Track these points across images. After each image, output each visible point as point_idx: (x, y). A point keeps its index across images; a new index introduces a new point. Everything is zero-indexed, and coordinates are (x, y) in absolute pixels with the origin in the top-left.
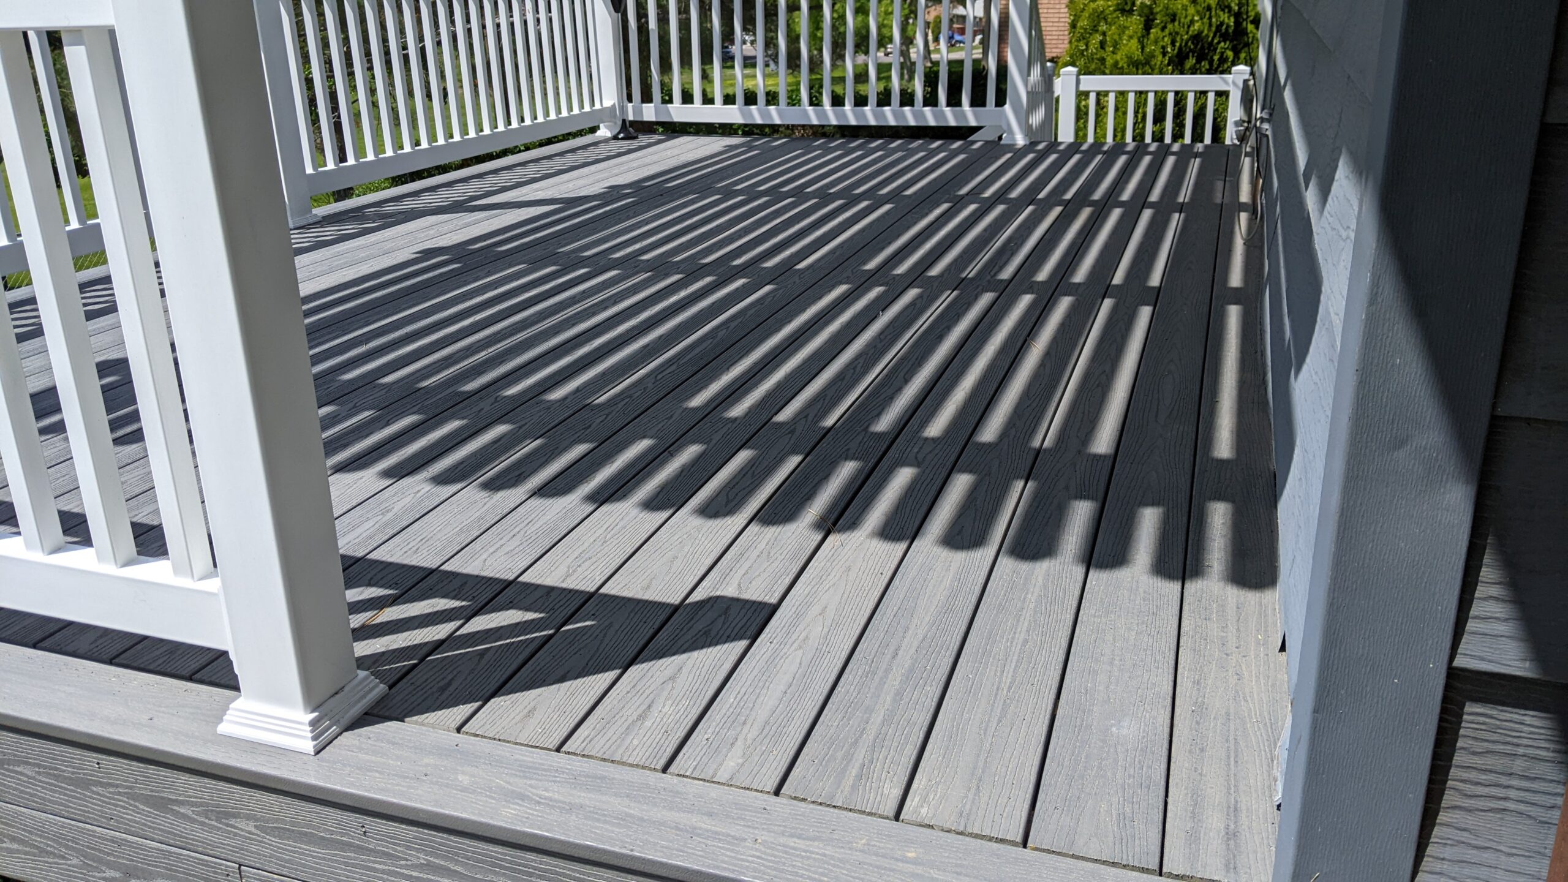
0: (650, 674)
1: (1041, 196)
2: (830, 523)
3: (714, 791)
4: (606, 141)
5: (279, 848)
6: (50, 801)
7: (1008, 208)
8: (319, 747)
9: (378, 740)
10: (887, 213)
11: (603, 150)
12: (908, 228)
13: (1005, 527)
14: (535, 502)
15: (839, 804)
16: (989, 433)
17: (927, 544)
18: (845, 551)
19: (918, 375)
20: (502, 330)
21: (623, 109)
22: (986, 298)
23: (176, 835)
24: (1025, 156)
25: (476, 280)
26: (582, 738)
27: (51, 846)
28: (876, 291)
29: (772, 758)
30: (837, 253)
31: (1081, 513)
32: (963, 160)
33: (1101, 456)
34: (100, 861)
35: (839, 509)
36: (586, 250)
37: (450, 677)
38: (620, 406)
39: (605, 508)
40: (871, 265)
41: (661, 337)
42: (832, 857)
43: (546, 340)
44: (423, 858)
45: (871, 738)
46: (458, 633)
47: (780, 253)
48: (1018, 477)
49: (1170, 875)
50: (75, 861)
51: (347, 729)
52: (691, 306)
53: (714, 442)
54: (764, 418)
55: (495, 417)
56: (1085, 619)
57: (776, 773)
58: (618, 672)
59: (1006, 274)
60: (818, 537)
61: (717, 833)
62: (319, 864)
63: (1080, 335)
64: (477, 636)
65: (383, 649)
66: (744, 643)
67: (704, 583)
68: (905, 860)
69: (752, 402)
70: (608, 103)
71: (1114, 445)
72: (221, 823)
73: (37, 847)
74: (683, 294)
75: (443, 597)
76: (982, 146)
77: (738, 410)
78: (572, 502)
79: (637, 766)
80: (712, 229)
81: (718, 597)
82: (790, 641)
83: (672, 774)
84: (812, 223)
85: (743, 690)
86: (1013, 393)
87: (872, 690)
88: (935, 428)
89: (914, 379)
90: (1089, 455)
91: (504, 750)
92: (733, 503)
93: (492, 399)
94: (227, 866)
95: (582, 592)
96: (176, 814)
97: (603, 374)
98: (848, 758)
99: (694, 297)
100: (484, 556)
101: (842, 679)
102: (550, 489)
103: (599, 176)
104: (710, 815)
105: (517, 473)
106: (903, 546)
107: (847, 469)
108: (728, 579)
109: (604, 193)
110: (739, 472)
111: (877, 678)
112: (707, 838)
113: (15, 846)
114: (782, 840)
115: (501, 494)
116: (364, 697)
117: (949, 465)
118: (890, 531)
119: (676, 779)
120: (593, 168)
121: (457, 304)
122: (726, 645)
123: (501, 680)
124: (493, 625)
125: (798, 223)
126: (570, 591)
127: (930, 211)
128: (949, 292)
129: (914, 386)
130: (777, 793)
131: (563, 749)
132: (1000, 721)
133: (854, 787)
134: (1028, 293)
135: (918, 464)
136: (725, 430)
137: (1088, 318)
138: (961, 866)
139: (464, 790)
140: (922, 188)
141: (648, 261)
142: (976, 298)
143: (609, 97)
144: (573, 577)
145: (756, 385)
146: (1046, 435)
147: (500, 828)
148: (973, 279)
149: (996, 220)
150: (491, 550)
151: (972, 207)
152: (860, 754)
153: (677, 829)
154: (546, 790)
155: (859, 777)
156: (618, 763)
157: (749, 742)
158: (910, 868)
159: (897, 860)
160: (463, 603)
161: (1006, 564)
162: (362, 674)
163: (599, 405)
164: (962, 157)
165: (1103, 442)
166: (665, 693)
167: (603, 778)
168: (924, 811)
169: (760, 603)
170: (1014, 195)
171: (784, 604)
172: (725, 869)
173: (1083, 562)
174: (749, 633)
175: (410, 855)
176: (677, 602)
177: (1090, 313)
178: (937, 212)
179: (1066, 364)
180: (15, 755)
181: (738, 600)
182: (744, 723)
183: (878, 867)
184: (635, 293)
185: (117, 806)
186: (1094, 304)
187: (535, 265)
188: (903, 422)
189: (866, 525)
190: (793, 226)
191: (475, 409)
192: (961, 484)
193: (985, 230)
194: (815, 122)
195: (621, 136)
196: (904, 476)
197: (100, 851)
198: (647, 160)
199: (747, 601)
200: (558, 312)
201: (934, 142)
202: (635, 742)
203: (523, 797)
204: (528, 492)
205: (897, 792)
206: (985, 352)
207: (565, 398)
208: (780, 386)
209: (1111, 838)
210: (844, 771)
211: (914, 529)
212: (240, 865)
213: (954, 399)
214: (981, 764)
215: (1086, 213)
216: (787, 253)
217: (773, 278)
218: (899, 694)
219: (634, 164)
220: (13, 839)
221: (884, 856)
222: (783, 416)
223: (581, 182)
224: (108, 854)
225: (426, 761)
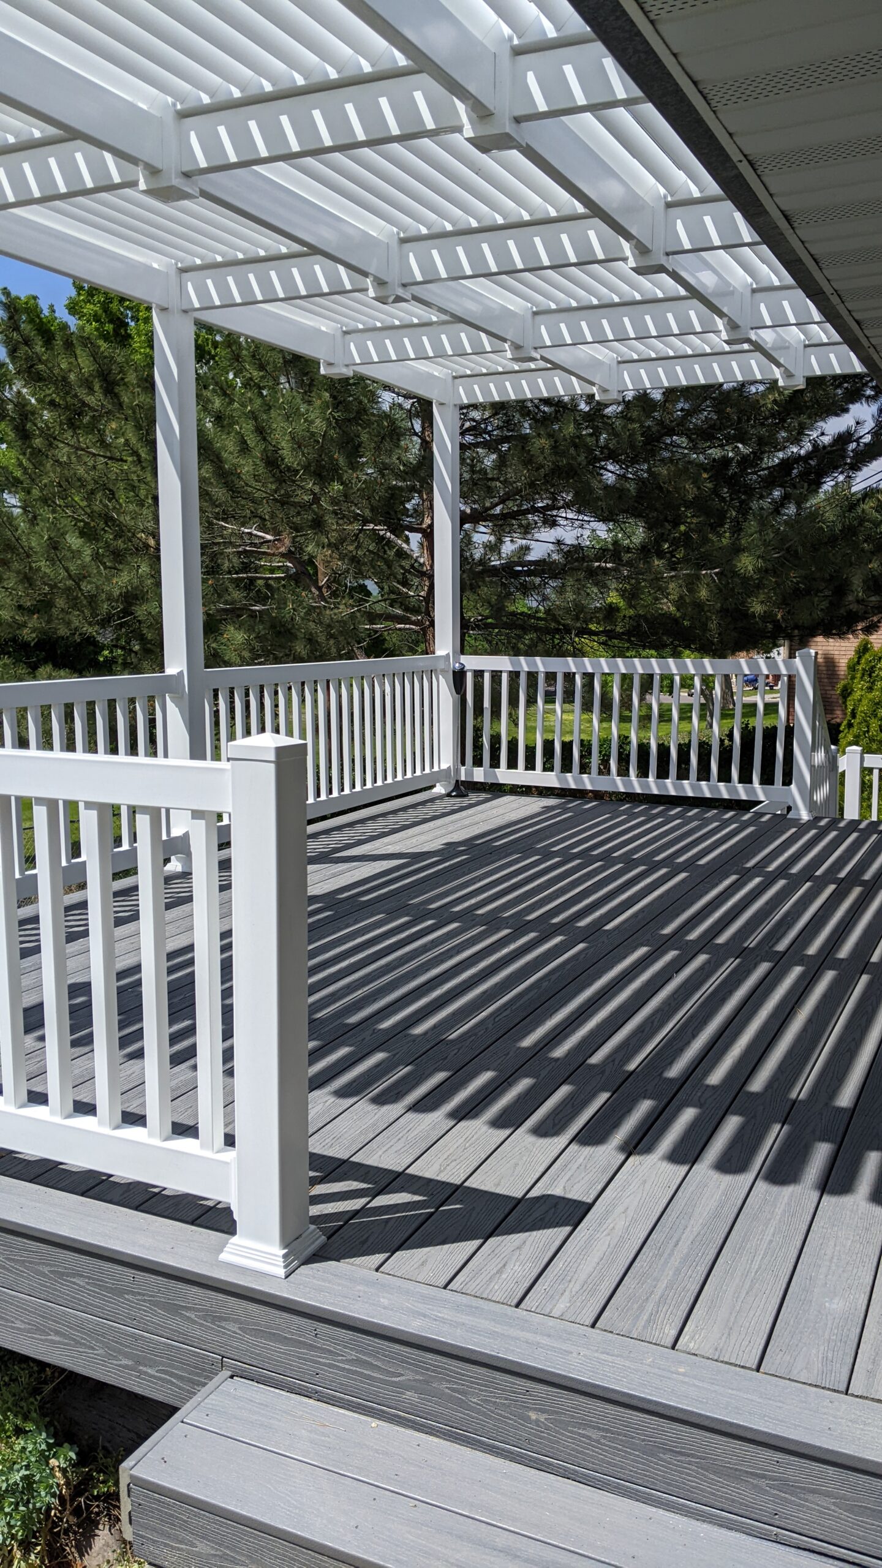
0: (503, 1244)
1: (818, 873)
2: (631, 1147)
3: (551, 1322)
4: (441, 797)
5: (253, 1344)
6: (91, 1305)
7: (788, 883)
8: (288, 1273)
9: (324, 1272)
10: (683, 881)
11: (439, 807)
12: (701, 897)
13: (763, 1159)
14: (411, 1116)
15: (635, 1336)
16: (757, 1085)
17: (703, 1168)
18: (643, 1168)
19: (703, 1032)
20: (372, 972)
21: (457, 771)
22: (764, 967)
23: (180, 1333)
24: (808, 832)
25: (347, 926)
26: (460, 1282)
27: (85, 1339)
28: (671, 955)
29: (589, 1305)
30: (640, 917)
31: (822, 1152)
32: (752, 832)
33: (843, 1109)
34: (119, 1352)
35: (639, 1137)
36: (432, 903)
37: (366, 1236)
38: (468, 1042)
39: (462, 1124)
40: (668, 930)
41: (496, 985)
42: (629, 1368)
43: (407, 983)
44: (354, 1355)
45: (657, 1297)
46: (368, 1206)
47: (590, 914)
48: (776, 1122)
49: (853, 1395)
50: (101, 1351)
51: (303, 1264)
52: (519, 959)
53: (542, 1076)
54: (581, 1059)
55: (375, 1046)
56: (816, 1229)
57: (592, 1314)
58: (481, 1241)
59: (781, 947)
60: (622, 1157)
61: (554, 1347)
62: (280, 1357)
63: (838, 1005)
64: (382, 1209)
65: (319, 1214)
66: (568, 1229)
67: (538, 1185)
68: (678, 1374)
69: (571, 1045)
70: (444, 766)
71: (855, 1100)
72: (215, 1324)
73: (74, 1340)
74: (512, 947)
75: (355, 1180)
76: (770, 819)
77: (559, 1052)
78: (437, 1118)
79: (498, 1302)
80: (533, 888)
81: (549, 1195)
82: (602, 1230)
83: (523, 1309)
84: (618, 886)
85: (569, 1260)
86: (779, 1052)
87: (659, 1267)
88: (715, 1078)
89: (700, 1035)
90: (834, 1107)
91: (410, 1285)
92: (558, 1127)
93: (370, 1032)
94: (213, 1358)
95: (452, 1184)
96: (182, 1316)
97: (454, 1014)
98: (642, 1308)
99: (522, 950)
100: (380, 1153)
101: (639, 1258)
102: (422, 1106)
103: (439, 832)
104: (549, 1336)
105: (396, 1092)
106: (685, 1168)
107: (645, 1106)
108: (556, 1182)
109: (443, 849)
110: (562, 1102)
111: (663, 1259)
112: (548, 1350)
113: (57, 1338)
114: (596, 1355)
115: (386, 1108)
116: (313, 1243)
117: (724, 1108)
118: (676, 1156)
119: (525, 1313)
120: (431, 824)
121: (335, 947)
122: (556, 1229)
123: (403, 1239)
124: (391, 1202)
125: (606, 886)
126: (443, 1183)
127: (721, 882)
128: (733, 959)
129: (700, 1041)
130: (593, 1326)
131: (449, 1287)
132: (747, 1293)
133: (645, 1327)
134: (799, 965)
135: (698, 1104)
136: (550, 1066)
137: (847, 990)
138: (715, 1379)
139: (385, 1308)
140: (714, 859)
141: (483, 915)
142: (755, 966)
143: (446, 759)
144: (445, 1173)
145: (574, 1031)
146: (802, 1090)
147: (411, 1334)
148: (754, 949)
149: (777, 894)
150: (384, 1149)
151: (757, 880)
152: (650, 1307)
153: (527, 1342)
154: (440, 1312)
155: (649, 1321)
156: (486, 1299)
157: (574, 1293)
158: (681, 1378)
159: (672, 1372)
160: (369, 1186)
161: (762, 1186)
162: (313, 1227)
163: (452, 1041)
164: (751, 829)
165: (846, 1098)
166: (515, 1258)
167: (477, 1308)
168: (691, 1345)
169: (580, 1202)
170: (795, 870)
171: (597, 1203)
172: (558, 1369)
173: (819, 1188)
174: (572, 1222)
175: (345, 1352)
176: (520, 1197)
177: (849, 987)
178: (727, 883)
179: (824, 1031)
180: (73, 1270)
181: (564, 1198)
182: (570, 1281)
183: (660, 1376)
184: (474, 945)
185: (140, 1309)
186: (854, 978)
187: (392, 915)
188: (690, 1071)
189: (660, 1149)
190: (602, 888)
191: (360, 1038)
192: (733, 1123)
193: (767, 903)
194: (622, 790)
195: (454, 794)
196: (688, 1115)
197: (121, 1344)
198: (476, 818)
199: (570, 1200)
200: (414, 959)
201: (727, 812)
202: (496, 1287)
203: (425, 1316)
204: (406, 1107)
205: (674, 1333)
206: (759, 1015)
207: (426, 1033)
208: (592, 1033)
209: (816, 1372)
210: (638, 1317)
211: (695, 1155)
212: (223, 1357)
213: (732, 1054)
214: (732, 1319)
215: (857, 891)
216: (597, 914)
217: (585, 936)
218: (678, 1271)
219: (467, 822)
220: (57, 1333)
221: (664, 1370)
222: (595, 1059)
223: (423, 838)
224: (126, 1346)
225: (359, 1288)
